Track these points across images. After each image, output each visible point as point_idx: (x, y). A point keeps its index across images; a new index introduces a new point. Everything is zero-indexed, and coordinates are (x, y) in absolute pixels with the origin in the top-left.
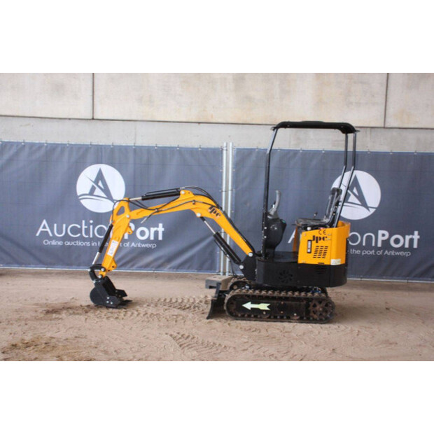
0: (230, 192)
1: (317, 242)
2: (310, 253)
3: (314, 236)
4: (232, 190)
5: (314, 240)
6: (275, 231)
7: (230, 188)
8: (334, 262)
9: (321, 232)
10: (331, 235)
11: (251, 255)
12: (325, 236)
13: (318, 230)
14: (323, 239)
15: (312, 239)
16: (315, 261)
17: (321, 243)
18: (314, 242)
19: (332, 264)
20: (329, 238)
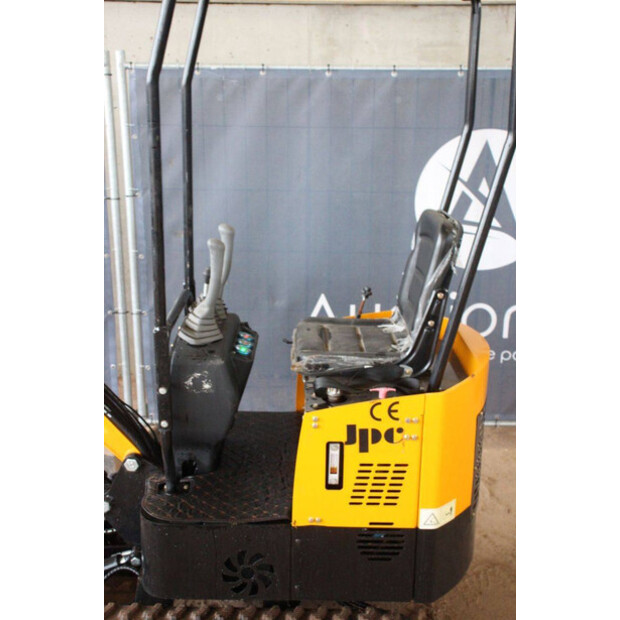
0: (128, 202)
1: (364, 448)
2: (339, 486)
3: (351, 429)
4: (134, 196)
5: (351, 440)
6: (206, 395)
7: (128, 190)
8: (432, 518)
9: (381, 411)
10: (422, 421)
11: (132, 466)
12: (395, 425)
13: (367, 405)
14: (389, 435)
15: (344, 438)
16: (360, 517)
17: (379, 452)
18: (352, 451)
19: (422, 527)
20: (411, 431)
